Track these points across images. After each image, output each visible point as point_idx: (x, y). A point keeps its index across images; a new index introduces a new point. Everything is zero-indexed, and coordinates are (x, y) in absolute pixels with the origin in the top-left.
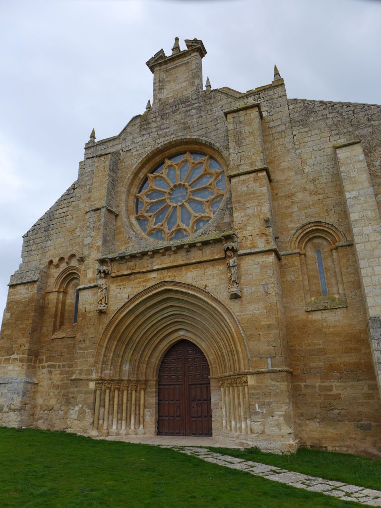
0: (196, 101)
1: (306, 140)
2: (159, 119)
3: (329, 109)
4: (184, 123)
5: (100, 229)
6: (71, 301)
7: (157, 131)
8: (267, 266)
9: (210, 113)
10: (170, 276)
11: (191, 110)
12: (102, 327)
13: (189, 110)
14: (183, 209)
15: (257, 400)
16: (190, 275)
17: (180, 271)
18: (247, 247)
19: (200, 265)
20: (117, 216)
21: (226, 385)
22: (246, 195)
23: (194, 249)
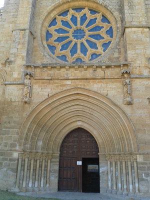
5: (24, 44)
12: (26, 114)
14: (82, 44)
15: (143, 172)
16: (95, 86)
17: (89, 82)
18: (136, 73)
19: (103, 81)
20: (34, 38)
21: (113, 160)
22: (136, 41)
23: (99, 70)
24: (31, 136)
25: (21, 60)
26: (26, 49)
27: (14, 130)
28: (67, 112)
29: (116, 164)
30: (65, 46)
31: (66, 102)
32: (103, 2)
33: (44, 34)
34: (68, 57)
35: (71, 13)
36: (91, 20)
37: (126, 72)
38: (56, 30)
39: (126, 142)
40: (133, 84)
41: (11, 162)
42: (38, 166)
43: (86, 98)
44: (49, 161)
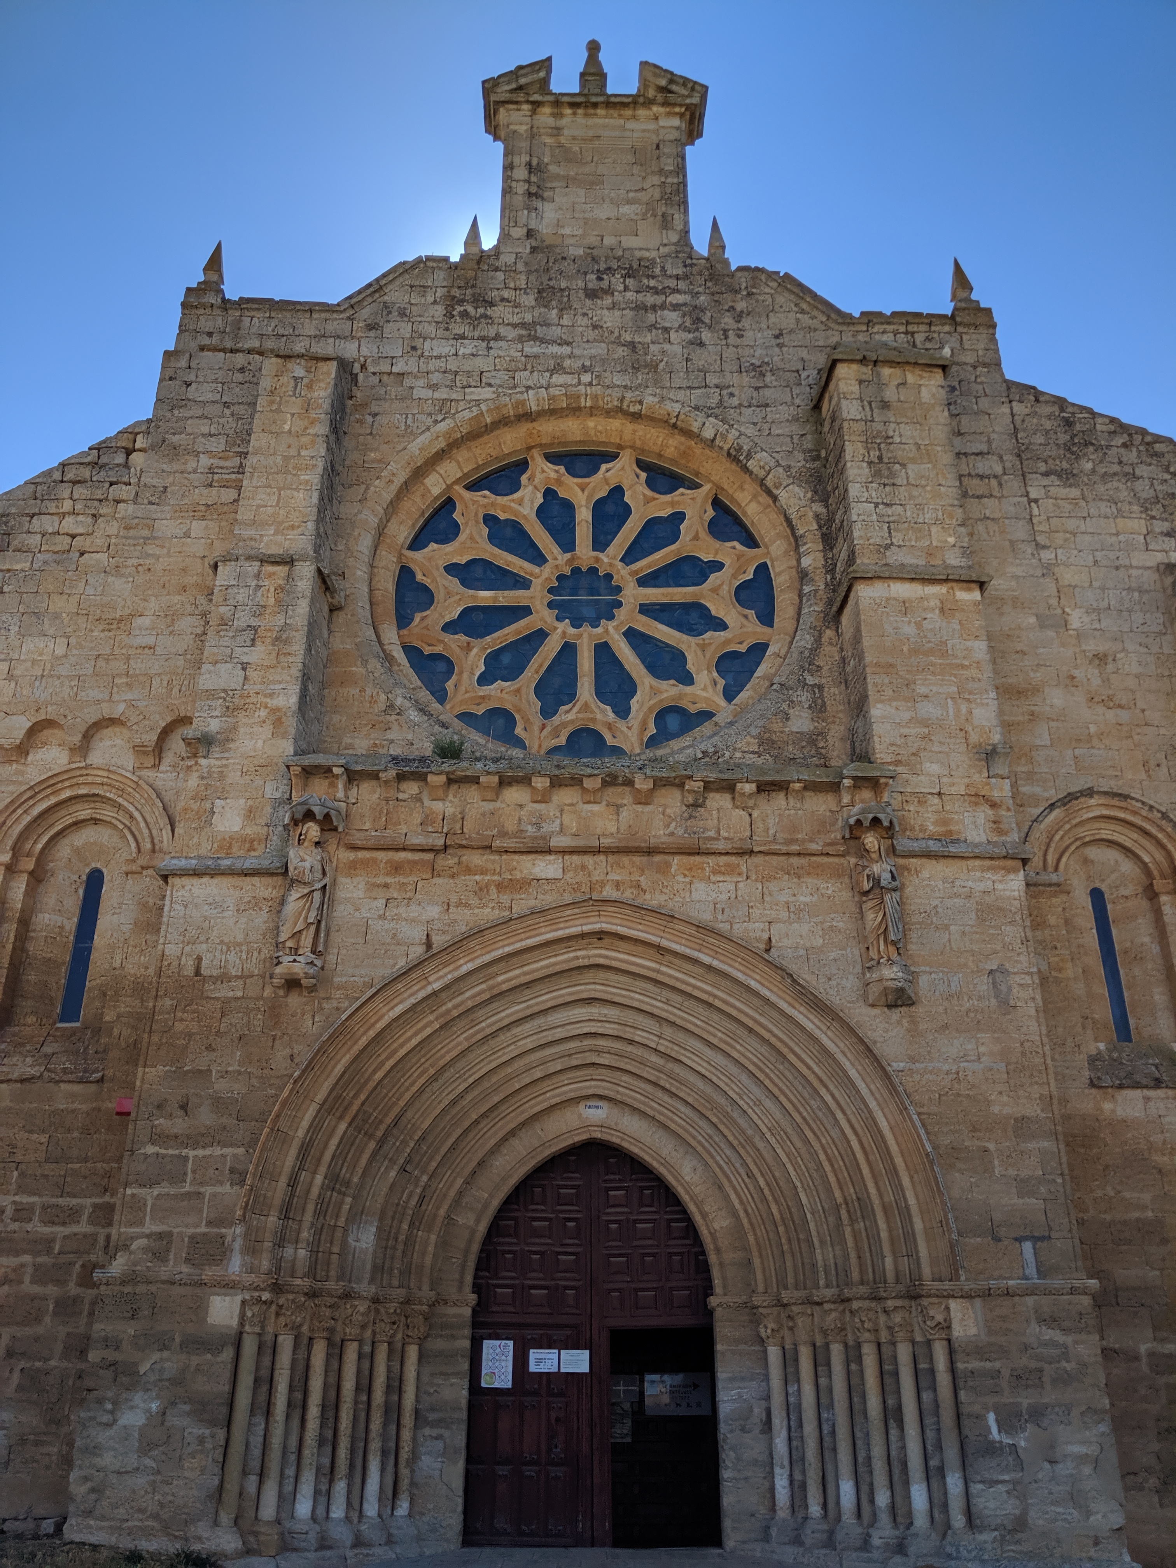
0: (682, 285)
1: (1072, 524)
2: (529, 300)
3: (1139, 451)
4: (632, 346)
5: (287, 642)
6: (58, 920)
7: (520, 339)
8: (1000, 909)
9: (732, 339)
10: (617, 885)
11: (663, 307)
12: (288, 1051)
13: (654, 308)
14: (603, 651)
15: (991, 1400)
16: (702, 892)
17: (662, 871)
18: (923, 829)
19: (743, 863)
20: (334, 609)
21: (802, 1335)
22: (914, 652)
23: (719, 801)
24: (315, 1191)
25: (266, 731)
26: (296, 671)
27: (218, 1151)
28: (528, 1043)
29: (821, 1360)
30: (506, 659)
31: (528, 985)
32: (723, 428)
33: (387, 584)
34: (527, 721)
35: (539, 477)
36: (651, 524)
37: (876, 821)
38: (452, 569)
39: (882, 1225)
40: (909, 890)
41: (195, 1360)
42: (349, 1385)
43: (645, 963)
44: (413, 1352)
